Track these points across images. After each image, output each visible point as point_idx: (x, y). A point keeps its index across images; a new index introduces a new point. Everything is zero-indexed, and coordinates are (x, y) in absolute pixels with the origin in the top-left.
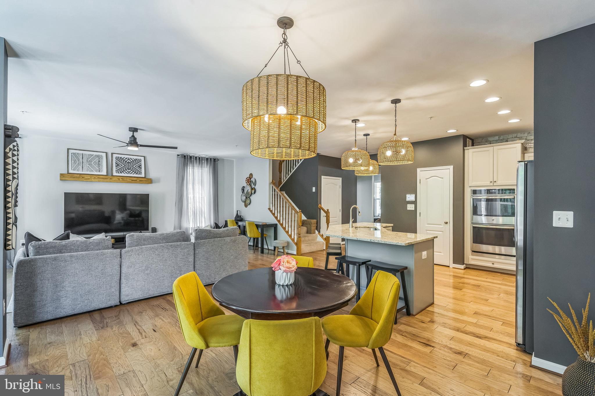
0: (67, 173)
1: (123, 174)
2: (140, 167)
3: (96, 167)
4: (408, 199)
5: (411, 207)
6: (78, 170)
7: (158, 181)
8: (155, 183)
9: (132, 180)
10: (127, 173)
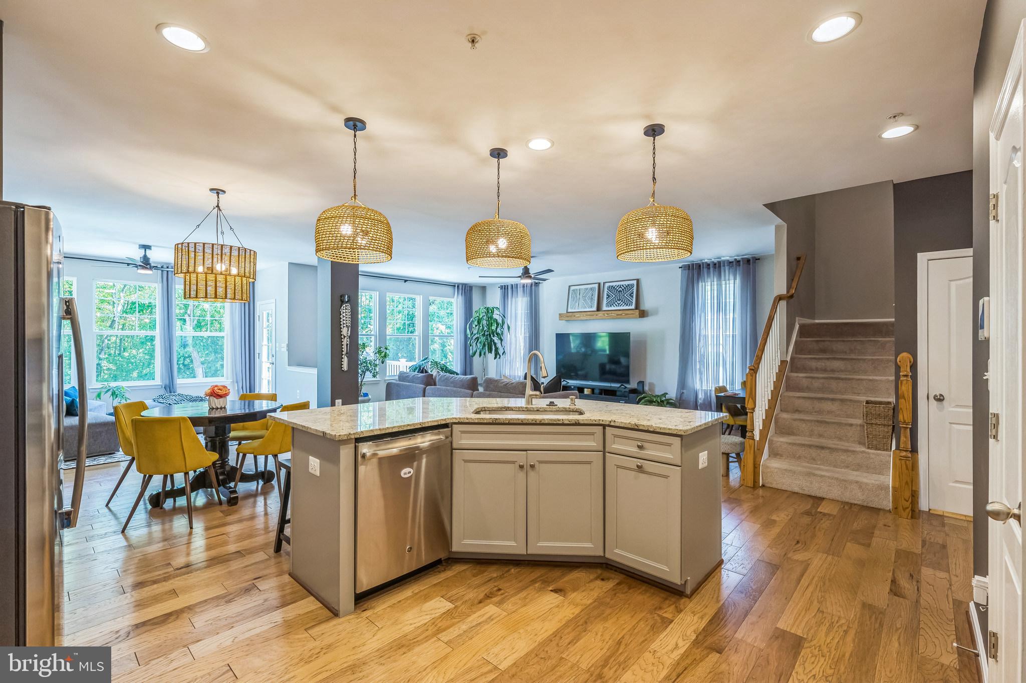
0: (566, 312)
1: (612, 308)
2: (631, 295)
3: (589, 302)
6: (575, 309)
7: (656, 312)
8: (652, 315)
9: (618, 315)
10: (617, 306)
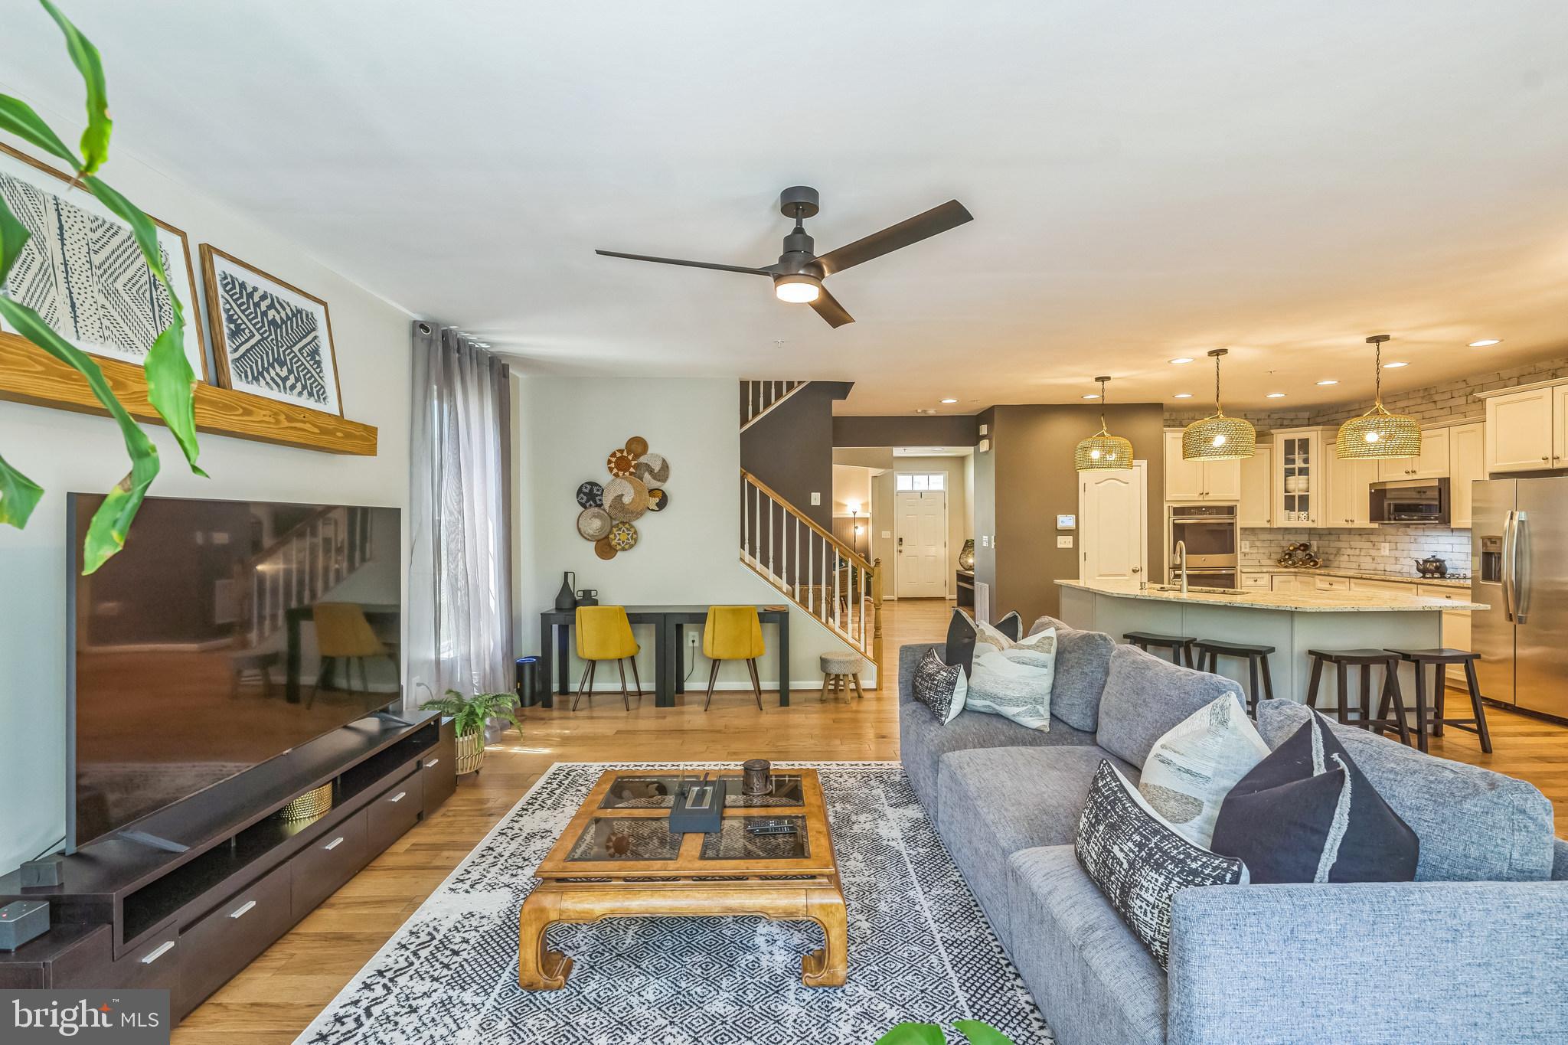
2: (315, 359)
4: (1060, 525)
5: (1064, 542)
10: (277, 385)
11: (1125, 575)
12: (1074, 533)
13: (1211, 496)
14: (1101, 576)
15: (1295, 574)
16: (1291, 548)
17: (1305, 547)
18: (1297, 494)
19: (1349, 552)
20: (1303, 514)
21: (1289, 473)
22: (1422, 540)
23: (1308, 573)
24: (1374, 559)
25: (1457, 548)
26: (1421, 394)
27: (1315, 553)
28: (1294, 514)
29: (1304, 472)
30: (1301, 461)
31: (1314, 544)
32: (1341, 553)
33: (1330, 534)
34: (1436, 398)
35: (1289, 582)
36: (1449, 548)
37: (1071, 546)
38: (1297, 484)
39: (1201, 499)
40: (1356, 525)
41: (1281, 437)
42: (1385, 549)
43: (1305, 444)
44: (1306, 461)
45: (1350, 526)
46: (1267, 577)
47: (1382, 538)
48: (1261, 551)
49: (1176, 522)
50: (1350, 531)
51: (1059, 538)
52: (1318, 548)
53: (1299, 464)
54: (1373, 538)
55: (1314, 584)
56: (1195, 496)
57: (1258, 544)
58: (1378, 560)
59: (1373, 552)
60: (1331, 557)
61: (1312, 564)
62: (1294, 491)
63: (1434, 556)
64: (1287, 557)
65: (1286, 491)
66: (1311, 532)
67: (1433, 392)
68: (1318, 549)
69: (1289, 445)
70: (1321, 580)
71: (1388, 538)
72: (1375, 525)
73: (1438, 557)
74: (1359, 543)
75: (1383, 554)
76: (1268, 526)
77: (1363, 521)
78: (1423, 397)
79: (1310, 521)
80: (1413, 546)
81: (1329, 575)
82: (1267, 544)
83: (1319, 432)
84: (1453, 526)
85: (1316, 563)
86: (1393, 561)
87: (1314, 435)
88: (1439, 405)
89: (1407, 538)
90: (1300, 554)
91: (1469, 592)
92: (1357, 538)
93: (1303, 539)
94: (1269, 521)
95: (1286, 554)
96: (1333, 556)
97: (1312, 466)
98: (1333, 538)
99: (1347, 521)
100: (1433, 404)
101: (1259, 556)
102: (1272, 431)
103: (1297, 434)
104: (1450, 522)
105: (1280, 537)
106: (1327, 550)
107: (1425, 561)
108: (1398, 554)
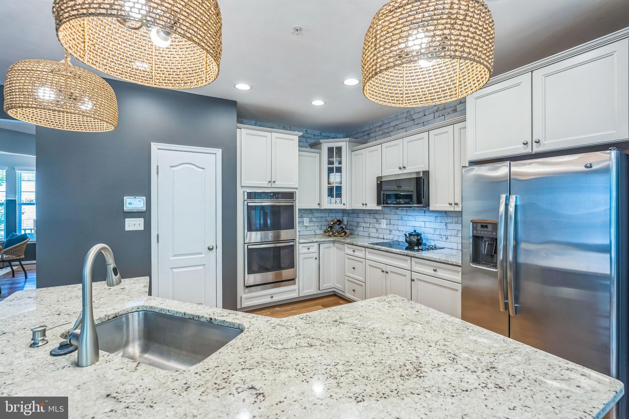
4: (127, 207)
5: (134, 224)
11: (201, 253)
12: (146, 215)
13: (278, 184)
14: (175, 256)
15: (334, 242)
16: (332, 223)
17: (340, 222)
18: (335, 185)
19: (364, 225)
20: (338, 200)
21: (330, 170)
22: (405, 218)
23: (341, 242)
24: (377, 230)
25: (428, 225)
26: (405, 115)
27: (345, 225)
28: (334, 199)
29: (339, 170)
30: (337, 163)
31: (345, 219)
32: (359, 225)
33: (354, 213)
34: (415, 117)
35: (330, 247)
36: (422, 224)
37: (142, 228)
38: (335, 178)
39: (270, 186)
40: (368, 207)
41: (326, 145)
42: (384, 224)
43: (339, 149)
44: (340, 163)
45: (364, 208)
46: (316, 245)
47: (382, 216)
48: (316, 224)
49: (249, 204)
50: (364, 211)
51: (127, 220)
52: (347, 221)
53: (336, 165)
54: (377, 216)
55: (344, 250)
56: (265, 183)
57: (314, 219)
58: (380, 231)
59: (377, 226)
60: (354, 228)
61: (343, 234)
62: (333, 183)
63: (415, 231)
64: (329, 229)
65: (329, 183)
66: (344, 211)
67: (412, 112)
68: (347, 223)
69: (330, 150)
70: (348, 248)
71: (386, 216)
72: (379, 208)
73: (418, 231)
74: (369, 219)
75: (382, 227)
76: (318, 207)
77: (372, 205)
78: (406, 118)
79: (342, 205)
80: (400, 222)
81: (353, 244)
82: (319, 219)
83: (347, 143)
84: (431, 208)
85: (346, 233)
86: (388, 232)
87: (343, 144)
88: (417, 122)
89: (396, 217)
90: (337, 227)
91: (460, 269)
92: (368, 216)
93: (339, 216)
94: (319, 204)
95: (329, 227)
96: (355, 227)
97: (343, 166)
98: (355, 215)
99: (363, 204)
100: (412, 122)
101: (315, 228)
102: (321, 141)
103: (335, 144)
104: (429, 206)
105: (327, 215)
106: (351, 223)
107: (410, 235)
108: (391, 227)
